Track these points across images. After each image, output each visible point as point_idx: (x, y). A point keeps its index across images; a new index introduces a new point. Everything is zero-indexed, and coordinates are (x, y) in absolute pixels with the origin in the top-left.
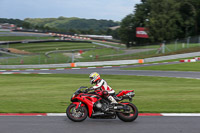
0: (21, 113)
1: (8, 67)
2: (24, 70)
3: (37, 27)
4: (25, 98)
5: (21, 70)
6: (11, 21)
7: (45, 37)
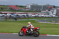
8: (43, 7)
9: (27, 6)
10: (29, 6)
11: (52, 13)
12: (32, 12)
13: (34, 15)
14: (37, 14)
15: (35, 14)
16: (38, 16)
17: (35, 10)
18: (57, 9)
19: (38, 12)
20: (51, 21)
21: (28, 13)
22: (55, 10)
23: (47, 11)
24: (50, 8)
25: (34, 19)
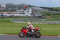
0: (50, 35)
1: (46, 22)
2: (51, 23)
3: (55, 10)
4: (52, 31)
5: (50, 23)
6: (47, 8)
7: (57, 13)
8: (18, 6)
9: (2, 5)
10: (4, 5)
11: (27, 12)
12: (7, 11)
13: (9, 15)
14: (12, 13)
15: (10, 13)
16: (13, 16)
17: (10, 9)
18: (32, 8)
19: (13, 11)
20: (27, 21)
21: (3, 12)
22: (30, 9)
23: (22, 10)
24: (25, 7)
25: (9, 19)
